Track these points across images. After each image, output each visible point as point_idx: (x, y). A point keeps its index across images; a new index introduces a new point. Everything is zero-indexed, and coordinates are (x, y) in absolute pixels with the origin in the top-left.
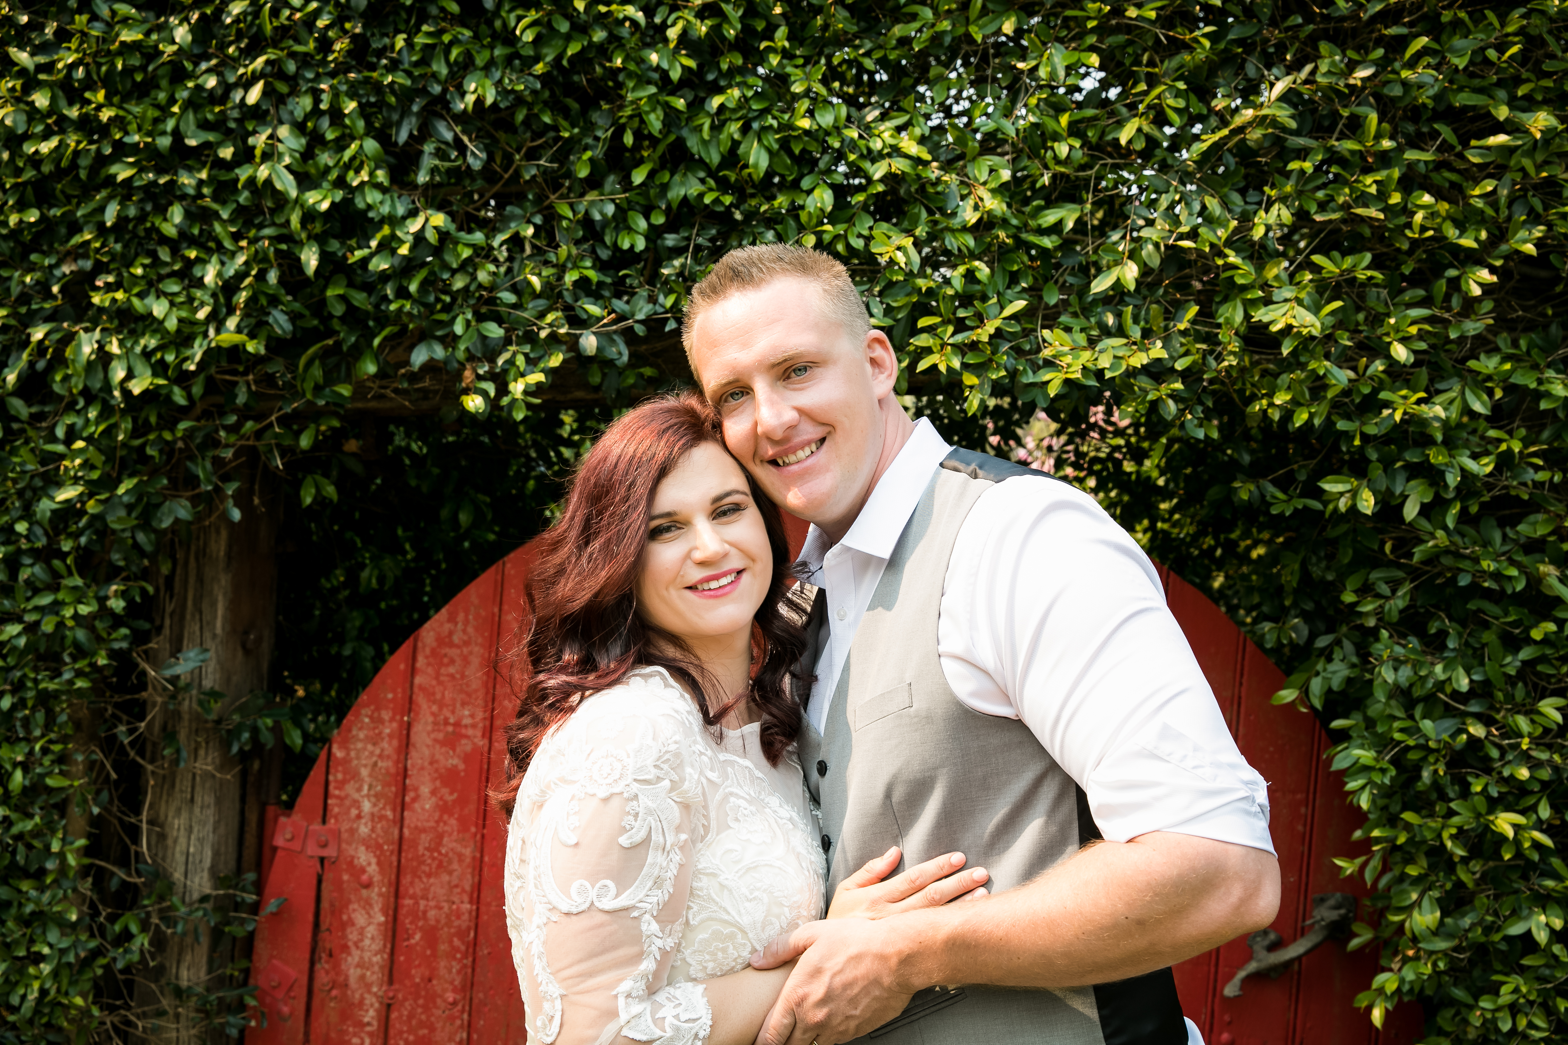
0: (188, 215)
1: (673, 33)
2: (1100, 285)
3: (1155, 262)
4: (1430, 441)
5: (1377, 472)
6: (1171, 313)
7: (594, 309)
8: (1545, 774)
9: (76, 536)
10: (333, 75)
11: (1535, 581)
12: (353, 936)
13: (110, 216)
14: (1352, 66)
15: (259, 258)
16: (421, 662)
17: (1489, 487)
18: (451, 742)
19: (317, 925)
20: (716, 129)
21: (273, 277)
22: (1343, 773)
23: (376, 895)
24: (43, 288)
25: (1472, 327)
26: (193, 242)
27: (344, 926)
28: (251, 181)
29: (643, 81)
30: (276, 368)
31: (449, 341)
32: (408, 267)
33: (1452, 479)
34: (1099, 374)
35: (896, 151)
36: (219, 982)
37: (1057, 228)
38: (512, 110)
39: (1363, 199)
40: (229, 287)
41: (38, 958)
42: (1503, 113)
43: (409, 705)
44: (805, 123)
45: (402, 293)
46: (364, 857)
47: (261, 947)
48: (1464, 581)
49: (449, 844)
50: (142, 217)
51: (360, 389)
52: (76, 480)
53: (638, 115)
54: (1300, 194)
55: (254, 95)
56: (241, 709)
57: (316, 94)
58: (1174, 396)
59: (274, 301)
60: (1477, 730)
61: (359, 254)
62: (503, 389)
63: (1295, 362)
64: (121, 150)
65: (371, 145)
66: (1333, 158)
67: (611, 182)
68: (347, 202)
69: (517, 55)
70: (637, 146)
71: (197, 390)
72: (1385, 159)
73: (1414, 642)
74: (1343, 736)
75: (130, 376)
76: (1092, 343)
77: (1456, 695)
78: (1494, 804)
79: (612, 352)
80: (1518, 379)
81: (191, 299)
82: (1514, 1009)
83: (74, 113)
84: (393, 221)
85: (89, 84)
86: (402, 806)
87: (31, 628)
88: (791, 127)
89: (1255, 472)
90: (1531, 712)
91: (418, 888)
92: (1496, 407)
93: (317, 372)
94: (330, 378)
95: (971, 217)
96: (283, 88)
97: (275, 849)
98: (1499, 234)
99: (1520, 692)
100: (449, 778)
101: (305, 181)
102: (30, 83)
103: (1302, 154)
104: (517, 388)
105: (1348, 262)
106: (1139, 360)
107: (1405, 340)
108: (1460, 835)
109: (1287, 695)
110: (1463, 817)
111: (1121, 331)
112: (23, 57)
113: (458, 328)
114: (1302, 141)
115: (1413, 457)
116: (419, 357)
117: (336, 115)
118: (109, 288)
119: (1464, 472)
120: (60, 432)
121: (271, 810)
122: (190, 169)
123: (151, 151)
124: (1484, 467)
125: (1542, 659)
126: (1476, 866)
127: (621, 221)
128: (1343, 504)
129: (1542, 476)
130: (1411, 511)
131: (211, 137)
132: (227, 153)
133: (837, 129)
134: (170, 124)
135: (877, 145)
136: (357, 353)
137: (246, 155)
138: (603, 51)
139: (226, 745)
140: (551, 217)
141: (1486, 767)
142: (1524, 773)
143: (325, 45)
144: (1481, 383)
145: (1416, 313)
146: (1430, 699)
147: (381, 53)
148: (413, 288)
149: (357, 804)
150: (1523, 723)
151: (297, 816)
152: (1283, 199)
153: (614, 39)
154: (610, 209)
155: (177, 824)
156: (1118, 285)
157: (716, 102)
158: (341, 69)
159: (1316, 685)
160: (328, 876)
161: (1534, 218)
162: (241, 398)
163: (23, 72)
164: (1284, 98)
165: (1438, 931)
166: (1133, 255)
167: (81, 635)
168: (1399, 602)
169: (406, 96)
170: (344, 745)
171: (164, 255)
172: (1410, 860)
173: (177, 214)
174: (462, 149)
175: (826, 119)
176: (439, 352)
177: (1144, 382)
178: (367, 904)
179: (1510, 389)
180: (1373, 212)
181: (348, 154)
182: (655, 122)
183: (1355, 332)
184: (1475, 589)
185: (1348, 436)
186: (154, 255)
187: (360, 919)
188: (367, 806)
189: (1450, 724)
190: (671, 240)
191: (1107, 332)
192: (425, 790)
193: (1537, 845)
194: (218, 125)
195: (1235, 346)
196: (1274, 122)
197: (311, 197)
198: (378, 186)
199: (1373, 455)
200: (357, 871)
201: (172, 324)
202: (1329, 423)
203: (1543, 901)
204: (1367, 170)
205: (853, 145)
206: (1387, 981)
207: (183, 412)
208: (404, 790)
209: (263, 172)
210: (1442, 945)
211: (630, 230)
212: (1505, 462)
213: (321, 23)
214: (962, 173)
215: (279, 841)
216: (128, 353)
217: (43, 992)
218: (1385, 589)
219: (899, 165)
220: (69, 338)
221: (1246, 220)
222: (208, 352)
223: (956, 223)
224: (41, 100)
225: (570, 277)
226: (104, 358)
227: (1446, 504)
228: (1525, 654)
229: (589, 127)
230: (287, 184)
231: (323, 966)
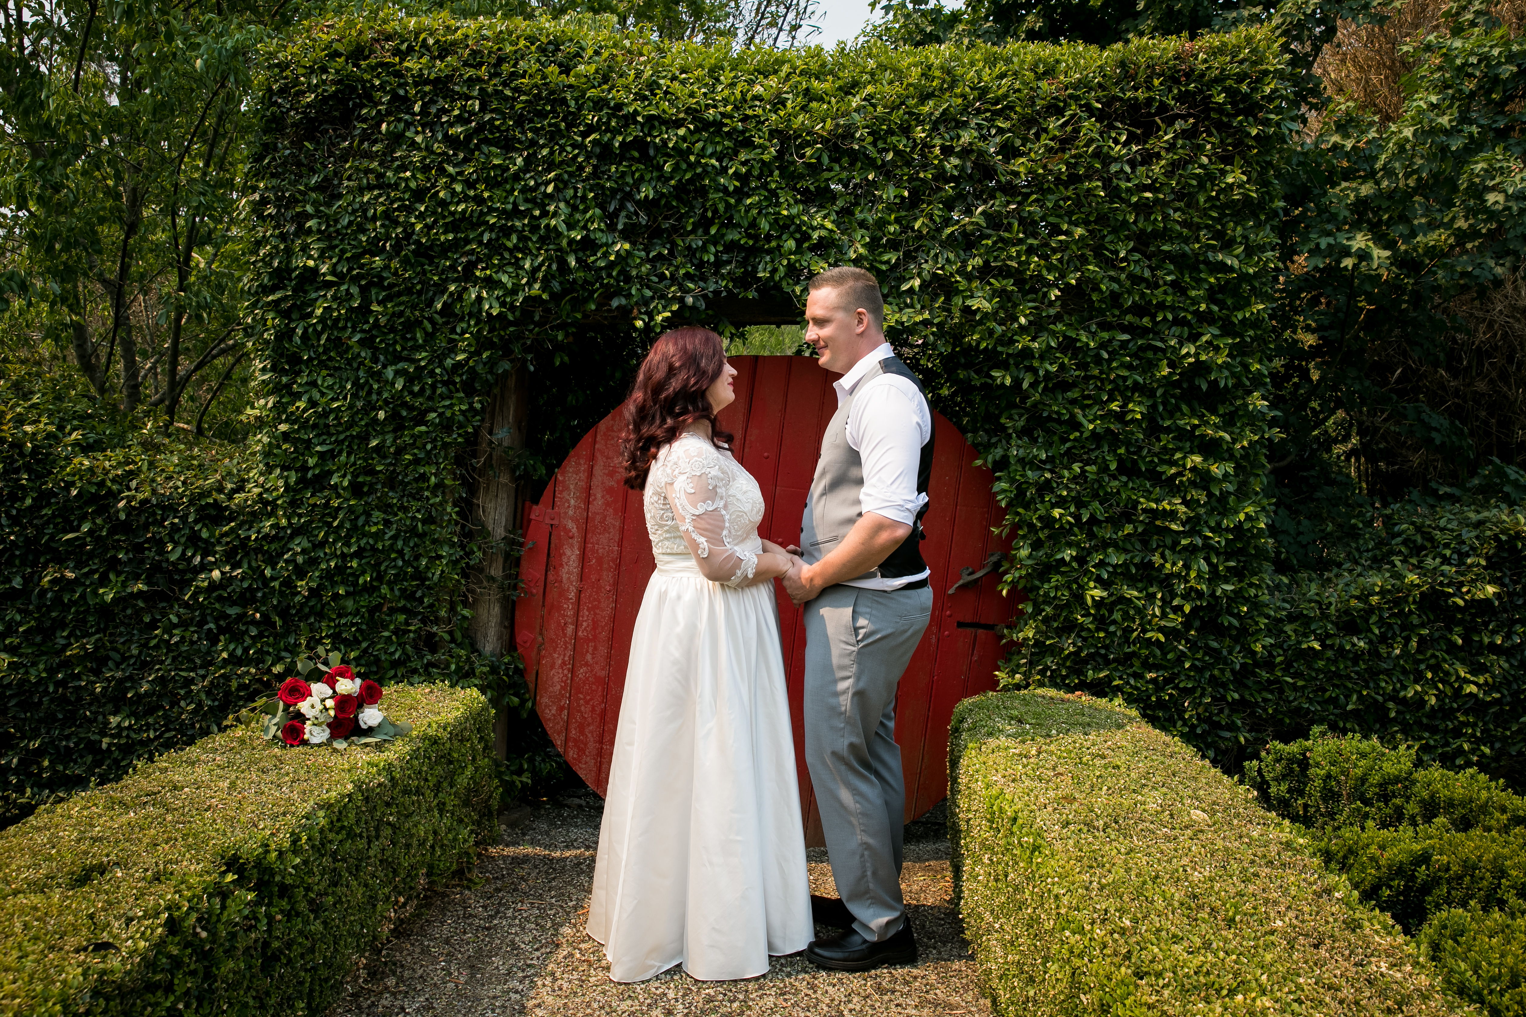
0: (519, 239)
1: (731, 171)
2: (905, 287)
3: (928, 278)
4: (1033, 357)
5: (1012, 368)
6: (933, 300)
7: (691, 286)
8: (1073, 494)
9: (461, 375)
10: (583, 181)
11: (1073, 416)
12: (565, 560)
13: (486, 238)
14: (1009, 203)
15: (547, 258)
16: (599, 438)
17: (1057, 377)
18: (611, 474)
19: (549, 555)
20: (747, 212)
21: (554, 267)
22: (997, 493)
23: (576, 542)
24: (453, 268)
25: (1052, 312)
26: (520, 250)
27: (561, 555)
28: (548, 226)
29: (717, 190)
30: (551, 306)
31: (629, 296)
32: (611, 265)
33: (1041, 373)
34: (902, 323)
35: (823, 227)
36: (508, 577)
37: (888, 262)
38: (659, 200)
39: (1010, 258)
40: (535, 270)
41: (439, 557)
42: (1065, 227)
43: (592, 458)
44: (785, 213)
45: (609, 276)
46: (570, 525)
47: (524, 563)
48: (1045, 414)
49: (609, 520)
50: (498, 239)
51: (585, 316)
52: (464, 351)
53: (714, 204)
54: (987, 253)
55: (550, 189)
56: (519, 456)
57: (576, 189)
58: (933, 333)
59: (553, 277)
60: (1048, 475)
61: (592, 258)
62: (651, 318)
63: (981, 322)
64: (491, 210)
65: (598, 211)
66: (1002, 239)
67: (700, 231)
68: (587, 236)
69: (662, 176)
70: (713, 217)
71: (518, 313)
72: (1021, 241)
73: (1026, 439)
74: (999, 479)
75: (491, 307)
76: (901, 310)
77: (1041, 461)
78: (1054, 506)
79: (698, 304)
80: (1069, 334)
81: (518, 275)
82: (1057, 588)
83: (472, 193)
84: (607, 245)
85: (477, 181)
86: (588, 503)
87: (440, 415)
88: (779, 213)
89: (966, 367)
90: (1070, 469)
91: (595, 539)
92: (1060, 344)
93: (568, 307)
94: (574, 309)
95: (853, 256)
96: (561, 186)
97: (529, 521)
98: (1062, 276)
99: (1065, 460)
100: (610, 491)
101: (570, 226)
102: (453, 179)
103: (988, 237)
104: (659, 318)
105: (1004, 282)
106: (919, 318)
107: (1025, 316)
108: (1040, 518)
109: (979, 462)
110: (1042, 512)
111: (912, 306)
112: (450, 169)
113: (633, 292)
114: (989, 231)
115: (1027, 363)
116: (615, 303)
117: (584, 198)
118: (483, 269)
119: (1047, 371)
120: (458, 330)
121: (528, 503)
122: (519, 219)
123: (504, 211)
124: (1054, 368)
125: (1073, 447)
126: (1046, 531)
127: (704, 249)
128: (999, 381)
129: (1077, 373)
130: (1025, 385)
131: (529, 206)
132: (537, 213)
133: (798, 215)
134: (512, 199)
135: (815, 223)
136: (586, 301)
137: (545, 214)
138: (701, 177)
139: (513, 471)
140: (674, 244)
141: (1052, 491)
142: (1065, 493)
143: (581, 168)
144: (1053, 334)
145: (1030, 304)
146: (1031, 463)
147: (604, 173)
148: (614, 273)
149: (568, 501)
150: (1066, 473)
151: (540, 506)
152: (980, 255)
153: (706, 172)
154: (700, 243)
155: (490, 506)
156: (911, 288)
157: (749, 201)
158: (588, 179)
159: (990, 458)
160: (554, 533)
161: (1077, 269)
162: (537, 318)
163: (450, 175)
164: (981, 214)
165: (1030, 556)
166: (919, 275)
167: (461, 418)
168: (1021, 423)
169: (614, 191)
170: (563, 474)
171: (507, 255)
172: (1021, 528)
173: (514, 238)
174: (637, 215)
175: (794, 211)
176: (623, 301)
177: (921, 327)
178: (572, 546)
179: (1065, 337)
180: (1014, 264)
181: (588, 215)
182: (721, 207)
183: (1006, 311)
184: (1049, 418)
185: (1002, 353)
186: (501, 255)
187: (568, 552)
188: (572, 502)
189: (1038, 473)
190: (725, 257)
191: (907, 306)
192: (599, 496)
193: (1068, 522)
194: (533, 201)
195: (958, 314)
196: (977, 224)
197: (573, 234)
198: (602, 231)
199: (1012, 362)
200: (567, 531)
201: (510, 285)
202: (995, 347)
203: (1070, 545)
204: (1014, 245)
205: (804, 223)
206: (1008, 578)
207: (511, 323)
208: (589, 495)
209: (553, 222)
210: (1030, 562)
211: (707, 252)
212: (1062, 367)
213: (580, 160)
214: (849, 235)
215: (533, 516)
216: (490, 296)
217: (443, 571)
218: (1016, 417)
219: (823, 233)
220: (466, 289)
221: (964, 263)
222: (525, 298)
223: (846, 257)
224: (458, 188)
225: (682, 272)
226: (479, 299)
227: (1040, 383)
228: (1068, 445)
229: (692, 208)
230: (562, 228)
231: (551, 573)
